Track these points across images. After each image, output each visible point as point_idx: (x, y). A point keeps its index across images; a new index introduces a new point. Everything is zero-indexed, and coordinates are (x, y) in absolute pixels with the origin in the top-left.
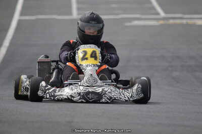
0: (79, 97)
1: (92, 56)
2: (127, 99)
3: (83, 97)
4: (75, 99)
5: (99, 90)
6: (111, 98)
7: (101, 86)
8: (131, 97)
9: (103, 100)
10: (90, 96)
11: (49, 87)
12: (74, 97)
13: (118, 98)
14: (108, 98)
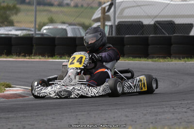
0: (55, 94)
1: (78, 61)
2: (93, 95)
3: (57, 94)
4: (51, 96)
5: (70, 88)
6: (79, 94)
7: (74, 85)
8: (97, 93)
9: (73, 96)
10: (62, 93)
11: (40, 86)
12: (51, 94)
13: (85, 94)
14: (76, 95)
